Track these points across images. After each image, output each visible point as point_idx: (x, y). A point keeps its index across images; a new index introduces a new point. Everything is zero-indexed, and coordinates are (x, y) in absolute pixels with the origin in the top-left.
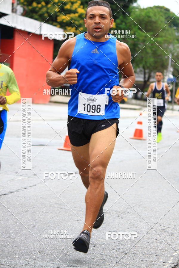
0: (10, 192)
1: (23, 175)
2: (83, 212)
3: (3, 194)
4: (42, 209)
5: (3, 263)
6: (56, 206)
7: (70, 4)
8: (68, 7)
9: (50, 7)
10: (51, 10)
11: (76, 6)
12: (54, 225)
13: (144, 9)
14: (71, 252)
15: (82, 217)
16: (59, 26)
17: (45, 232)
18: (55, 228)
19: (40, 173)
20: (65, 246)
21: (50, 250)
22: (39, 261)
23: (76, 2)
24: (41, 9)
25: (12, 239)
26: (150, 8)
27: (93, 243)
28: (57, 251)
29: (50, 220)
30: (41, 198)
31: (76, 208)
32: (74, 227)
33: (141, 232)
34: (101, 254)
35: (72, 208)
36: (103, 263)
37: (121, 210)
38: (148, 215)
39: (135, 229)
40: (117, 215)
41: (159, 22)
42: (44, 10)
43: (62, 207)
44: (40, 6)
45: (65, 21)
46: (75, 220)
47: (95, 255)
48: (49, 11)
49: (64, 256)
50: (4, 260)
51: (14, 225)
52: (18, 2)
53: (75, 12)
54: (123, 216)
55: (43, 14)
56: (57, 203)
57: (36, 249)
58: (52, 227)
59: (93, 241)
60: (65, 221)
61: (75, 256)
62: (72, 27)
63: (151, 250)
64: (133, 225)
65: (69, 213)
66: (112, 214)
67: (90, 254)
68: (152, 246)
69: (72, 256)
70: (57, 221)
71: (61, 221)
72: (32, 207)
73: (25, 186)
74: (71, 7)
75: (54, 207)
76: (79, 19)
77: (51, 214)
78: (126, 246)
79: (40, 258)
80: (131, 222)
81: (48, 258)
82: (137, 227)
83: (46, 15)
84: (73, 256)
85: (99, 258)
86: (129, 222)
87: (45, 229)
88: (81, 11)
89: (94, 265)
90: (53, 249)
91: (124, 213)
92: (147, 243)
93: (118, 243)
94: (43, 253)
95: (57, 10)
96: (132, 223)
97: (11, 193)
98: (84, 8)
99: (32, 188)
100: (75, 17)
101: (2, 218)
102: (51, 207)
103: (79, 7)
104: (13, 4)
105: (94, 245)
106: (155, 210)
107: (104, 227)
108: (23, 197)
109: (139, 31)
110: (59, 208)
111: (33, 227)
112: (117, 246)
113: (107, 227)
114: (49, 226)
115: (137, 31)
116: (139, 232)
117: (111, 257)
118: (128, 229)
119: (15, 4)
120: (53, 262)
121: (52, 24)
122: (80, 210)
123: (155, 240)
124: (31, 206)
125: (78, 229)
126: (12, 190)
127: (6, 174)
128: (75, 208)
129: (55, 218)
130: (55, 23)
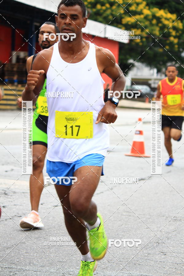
2: (152, 219)
5: (71, 273)
6: (124, 214)
7: (135, 5)
8: (133, 8)
9: (115, 9)
10: (116, 12)
11: (141, 7)
12: (123, 233)
14: (141, 261)
16: (124, 28)
18: (124, 236)
19: (107, 180)
21: (119, 259)
22: (108, 270)
23: (141, 3)
24: (105, 11)
28: (127, 260)
29: (119, 228)
30: (108, 205)
32: (143, 234)
34: (172, 263)
35: (141, 215)
36: (174, 272)
42: (109, 12)
43: (130, 214)
44: (104, 8)
45: (130, 23)
46: (144, 228)
47: (166, 264)
48: (114, 13)
49: (134, 265)
50: (72, 270)
53: (140, 13)
55: (108, 16)
56: (126, 210)
58: (120, 235)
59: (164, 249)
60: (134, 229)
61: (145, 265)
62: (138, 29)
65: (138, 220)
66: (183, 221)
67: (161, 263)
69: (142, 264)
70: (125, 229)
71: (129, 229)
74: (136, 8)
75: (122, 215)
76: (144, 20)
77: (119, 222)
79: (109, 268)
81: (118, 267)
83: (111, 17)
84: (144, 265)
85: (170, 267)
88: (147, 12)
89: (166, 274)
90: (122, 257)
94: (112, 262)
95: (122, 11)
98: (149, 9)
99: (100, 195)
100: (141, 18)
103: (145, 8)
105: (164, 254)
107: (175, 235)
110: (127, 215)
113: (178, 235)
114: (118, 234)
117: (183, 265)
120: (122, 272)
121: (116, 26)
122: (150, 217)
125: (148, 237)
128: (144, 215)
129: (123, 226)
130: (120, 26)
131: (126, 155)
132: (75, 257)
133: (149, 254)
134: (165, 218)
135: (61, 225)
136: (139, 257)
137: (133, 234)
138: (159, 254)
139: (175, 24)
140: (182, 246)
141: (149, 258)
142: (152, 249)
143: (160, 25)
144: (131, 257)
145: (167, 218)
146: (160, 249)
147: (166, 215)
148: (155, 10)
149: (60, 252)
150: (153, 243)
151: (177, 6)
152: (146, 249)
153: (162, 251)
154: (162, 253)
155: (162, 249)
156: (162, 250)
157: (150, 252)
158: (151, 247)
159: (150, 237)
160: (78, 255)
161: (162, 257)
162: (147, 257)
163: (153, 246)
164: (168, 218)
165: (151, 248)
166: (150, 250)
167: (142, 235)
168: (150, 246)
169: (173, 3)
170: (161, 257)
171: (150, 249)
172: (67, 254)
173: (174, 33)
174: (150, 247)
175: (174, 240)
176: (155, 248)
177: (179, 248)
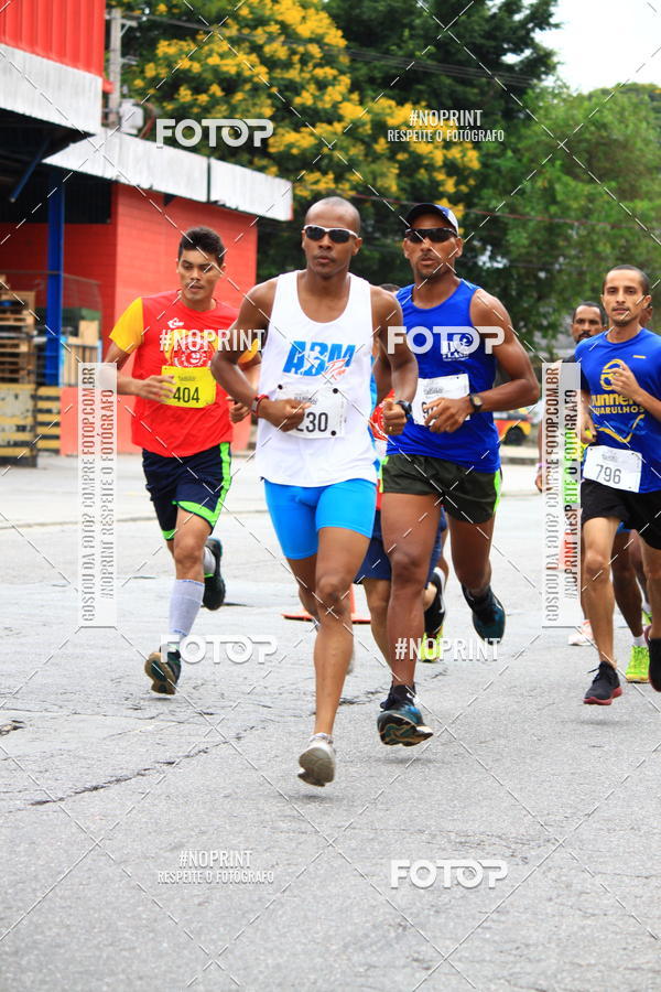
0: (114, 779)
1: (161, 717)
3: (88, 785)
4: (231, 837)
6: (284, 825)
7: (312, 87)
8: (306, 98)
9: (242, 102)
10: (244, 112)
11: (334, 94)
13: (580, 98)
15: (380, 861)
16: (274, 169)
17: (244, 922)
19: (223, 708)
20: (322, 970)
23: (334, 82)
24: (206, 109)
25: (125, 950)
26: (605, 92)
27: (421, 957)
30: (226, 797)
31: (356, 831)
32: (349, 898)
33: (596, 912)
37: (522, 830)
38: (621, 849)
39: (573, 899)
40: (508, 853)
41: (639, 144)
44: (203, 98)
45: (295, 151)
51: (133, 897)
52: (125, 90)
53: (332, 117)
54: (528, 855)
57: (215, 984)
59: (424, 948)
62: (325, 173)
63: (635, 974)
64: (568, 886)
68: (640, 960)
72: (197, 830)
73: (167, 756)
74: (317, 99)
76: (347, 142)
77: (266, 855)
78: (543, 964)
80: (560, 876)
82: (581, 893)
86: (552, 875)
87: (247, 912)
88: (353, 111)
90: (277, 981)
91: (532, 843)
92: (622, 952)
93: (514, 952)
95: (267, 110)
96: (564, 878)
97: (118, 781)
98: (361, 103)
99: (194, 761)
100: (335, 133)
101: (87, 875)
102: (266, 830)
103: (345, 99)
104: (106, 95)
105: (425, 965)
106: (645, 828)
108: (163, 797)
109: (566, 178)
110: (294, 832)
111: (200, 904)
112: (510, 966)
114: (260, 900)
115: (559, 179)
116: (590, 911)
118: (550, 900)
119: (115, 97)
121: (248, 165)
122: (371, 836)
123: (648, 939)
124: (193, 830)
125: (366, 907)
126: (119, 773)
127: (98, 714)
130: (258, 162)
131: (287, 618)
132: (108, 985)
133: (371, 967)
134: (425, 837)
135: (59, 869)
136: (336, 980)
137: (315, 897)
138: (404, 967)
139: (455, 153)
140: (488, 936)
141: (371, 980)
142: (381, 948)
143: (401, 156)
144: (308, 979)
145: (434, 836)
146: (410, 947)
147: (428, 827)
148: (383, 104)
149: (56, 967)
150: (386, 927)
151: (460, 88)
152: (362, 949)
153: (416, 955)
154: (415, 964)
155: (416, 948)
156: (419, 953)
157: (375, 959)
158: (379, 941)
159: (374, 907)
160: (122, 976)
161: (417, 975)
162: (363, 979)
163: (384, 937)
164: (438, 838)
165: (379, 945)
166: (373, 952)
167: (344, 901)
168: (376, 939)
169: (448, 81)
170: (413, 975)
171: (374, 948)
172: (81, 973)
173: (450, 186)
174: (376, 943)
175: (458, 916)
176: (391, 946)
177: (477, 943)
